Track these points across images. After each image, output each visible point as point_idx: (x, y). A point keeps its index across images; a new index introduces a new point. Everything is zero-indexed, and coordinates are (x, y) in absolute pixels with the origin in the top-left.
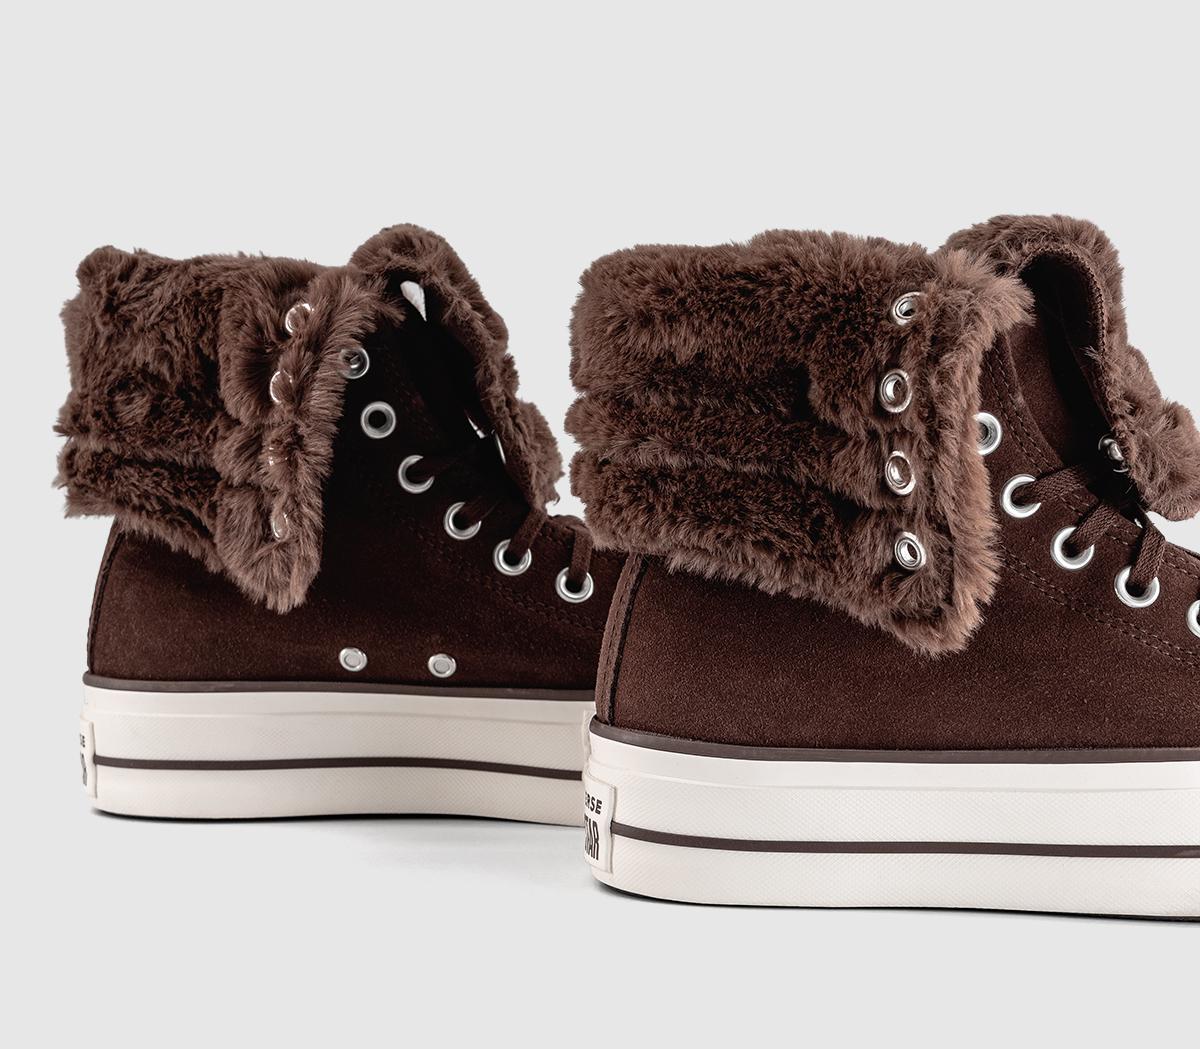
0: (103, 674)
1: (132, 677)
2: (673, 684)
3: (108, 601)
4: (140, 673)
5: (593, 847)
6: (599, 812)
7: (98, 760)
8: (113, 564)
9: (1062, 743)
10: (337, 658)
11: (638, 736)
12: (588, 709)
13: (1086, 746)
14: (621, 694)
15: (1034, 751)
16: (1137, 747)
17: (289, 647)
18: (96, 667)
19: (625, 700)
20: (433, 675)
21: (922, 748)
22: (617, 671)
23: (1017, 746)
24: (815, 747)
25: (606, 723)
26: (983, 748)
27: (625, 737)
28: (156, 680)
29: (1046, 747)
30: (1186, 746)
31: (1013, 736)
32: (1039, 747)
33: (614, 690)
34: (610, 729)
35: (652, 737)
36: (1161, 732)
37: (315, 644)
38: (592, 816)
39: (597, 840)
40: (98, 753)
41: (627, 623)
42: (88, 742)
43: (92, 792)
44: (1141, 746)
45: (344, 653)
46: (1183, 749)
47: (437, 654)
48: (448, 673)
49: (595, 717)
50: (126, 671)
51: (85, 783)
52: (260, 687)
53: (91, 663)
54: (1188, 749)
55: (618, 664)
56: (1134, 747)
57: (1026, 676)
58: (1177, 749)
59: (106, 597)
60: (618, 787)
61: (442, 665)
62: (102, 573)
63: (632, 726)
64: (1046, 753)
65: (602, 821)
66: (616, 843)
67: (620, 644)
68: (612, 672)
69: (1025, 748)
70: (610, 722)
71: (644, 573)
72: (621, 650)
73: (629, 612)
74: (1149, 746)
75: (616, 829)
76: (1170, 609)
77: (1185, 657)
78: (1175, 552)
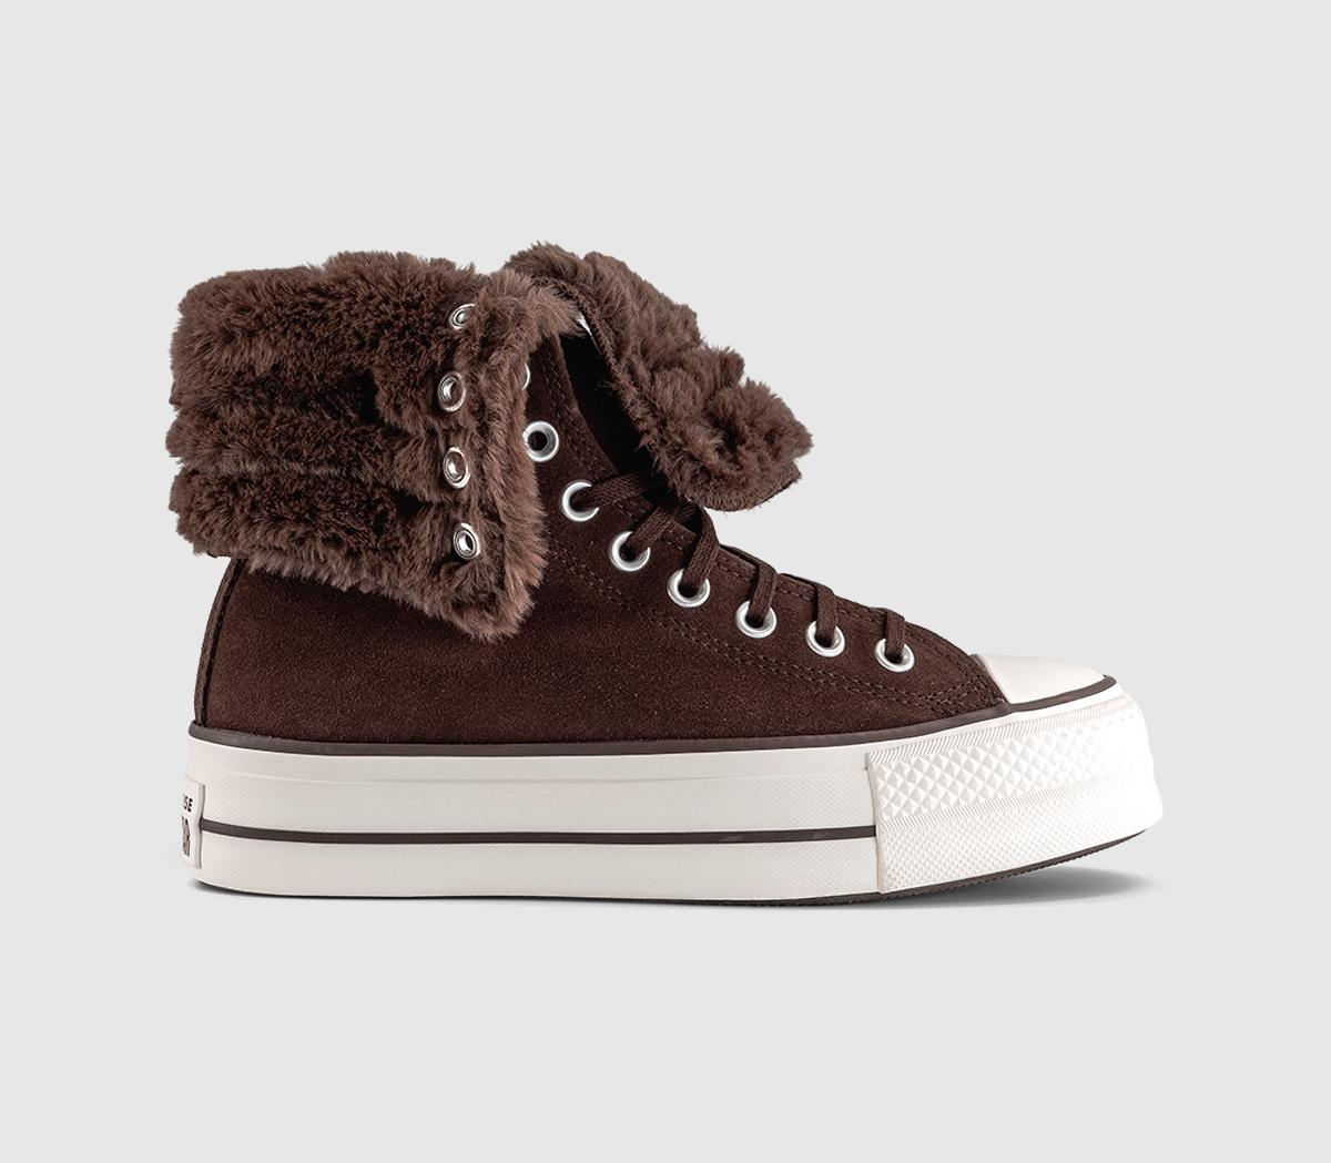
6: (189, 810)
9: (615, 735)
11: (225, 736)
13: (637, 738)
14: (211, 696)
15: (588, 744)
19: (215, 701)
21: (486, 743)
22: (209, 675)
23: (573, 740)
24: (385, 742)
25: (202, 726)
27: (214, 737)
33: (206, 693)
34: (201, 730)
35: (235, 737)
36: (706, 724)
38: (185, 814)
41: (218, 629)
44: (688, 738)
55: (210, 669)
60: (205, 784)
63: (221, 727)
66: (205, 838)
67: (212, 648)
68: (204, 676)
69: (581, 742)
70: (205, 726)
73: (221, 619)
74: (695, 738)
76: (720, 609)
77: (732, 653)
78: (727, 556)
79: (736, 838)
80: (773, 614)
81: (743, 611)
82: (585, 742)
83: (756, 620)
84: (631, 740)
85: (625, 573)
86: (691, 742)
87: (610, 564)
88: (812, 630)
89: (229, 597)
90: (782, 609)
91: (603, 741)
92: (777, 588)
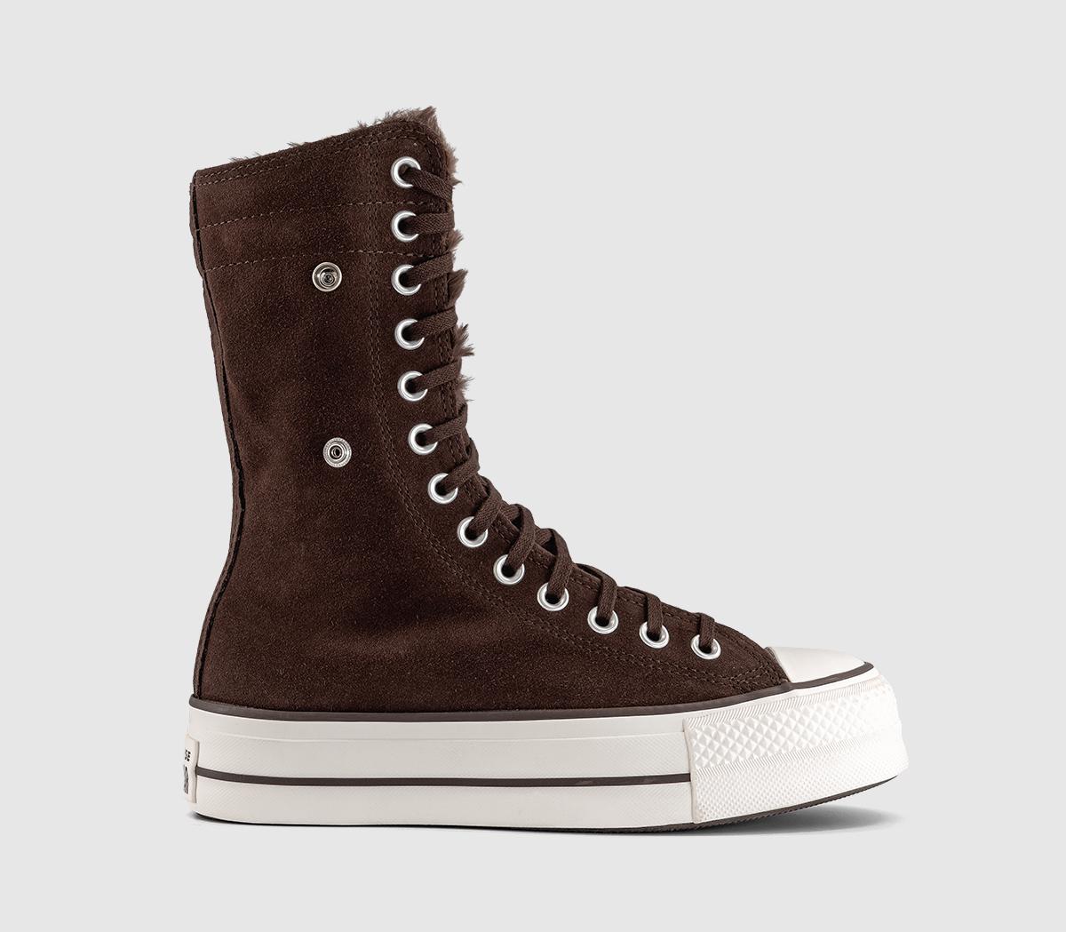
5: (186, 785)
6: (189, 760)
11: (215, 705)
14: (205, 676)
19: (207, 680)
30: (584, 708)
31: (465, 702)
33: (201, 674)
36: (565, 698)
39: (188, 780)
41: (210, 627)
55: (204, 656)
57: (473, 660)
60: (200, 741)
63: (211, 699)
65: (191, 766)
66: (199, 781)
67: (206, 641)
73: (212, 619)
75: (200, 771)
76: (576, 612)
77: (585, 645)
78: (580, 572)
80: (616, 616)
81: (593, 613)
83: (603, 621)
85: (507, 585)
86: (554, 711)
87: (494, 577)
88: (644, 628)
90: (623, 613)
92: (618, 597)
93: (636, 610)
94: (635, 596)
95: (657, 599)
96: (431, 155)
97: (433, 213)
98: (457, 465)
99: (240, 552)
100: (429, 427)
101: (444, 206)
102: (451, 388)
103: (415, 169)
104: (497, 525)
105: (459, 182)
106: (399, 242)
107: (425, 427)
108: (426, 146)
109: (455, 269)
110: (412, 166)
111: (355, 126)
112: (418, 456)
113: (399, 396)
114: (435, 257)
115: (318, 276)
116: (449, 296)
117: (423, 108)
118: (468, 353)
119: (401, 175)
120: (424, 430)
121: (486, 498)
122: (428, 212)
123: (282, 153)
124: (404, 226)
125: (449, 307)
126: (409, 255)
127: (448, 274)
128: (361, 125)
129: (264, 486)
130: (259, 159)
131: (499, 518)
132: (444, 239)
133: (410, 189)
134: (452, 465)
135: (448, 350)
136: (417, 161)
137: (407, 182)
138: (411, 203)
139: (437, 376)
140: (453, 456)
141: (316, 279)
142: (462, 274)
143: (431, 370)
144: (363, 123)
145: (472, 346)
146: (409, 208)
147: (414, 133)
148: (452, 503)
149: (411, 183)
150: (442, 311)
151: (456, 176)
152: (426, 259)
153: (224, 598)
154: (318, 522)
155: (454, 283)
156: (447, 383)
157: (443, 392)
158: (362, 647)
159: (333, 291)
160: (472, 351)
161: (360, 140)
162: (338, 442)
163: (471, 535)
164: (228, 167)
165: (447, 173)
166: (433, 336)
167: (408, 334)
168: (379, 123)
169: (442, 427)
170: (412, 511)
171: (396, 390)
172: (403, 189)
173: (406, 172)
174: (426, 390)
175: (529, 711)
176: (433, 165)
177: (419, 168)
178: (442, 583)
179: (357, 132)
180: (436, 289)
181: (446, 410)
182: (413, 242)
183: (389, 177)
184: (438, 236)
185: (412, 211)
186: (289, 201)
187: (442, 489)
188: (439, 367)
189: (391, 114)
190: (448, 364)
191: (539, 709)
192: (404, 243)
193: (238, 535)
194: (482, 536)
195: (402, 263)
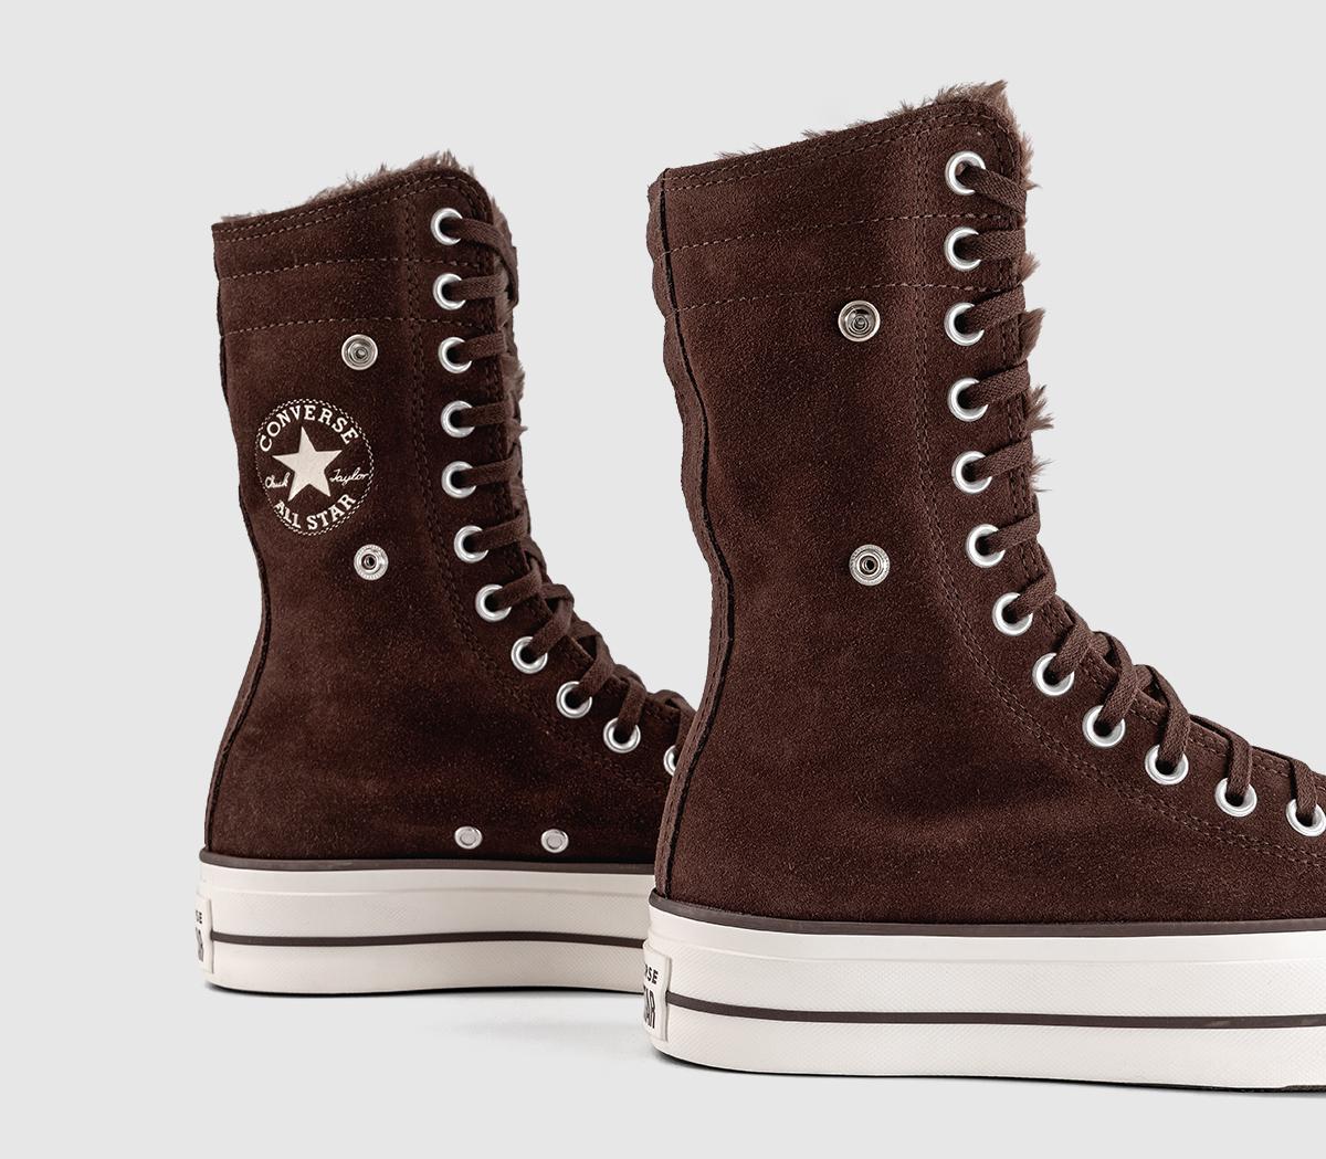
0: (221, 852)
1: (251, 856)
2: (723, 859)
3: (227, 780)
4: (258, 852)
5: (650, 1015)
6: (655, 982)
7: (215, 936)
8: (234, 745)
9: (1095, 917)
10: (453, 837)
11: (691, 909)
12: (648, 882)
13: (1117, 920)
14: (676, 868)
15: (1068, 925)
16: (1167, 921)
17: (405, 828)
18: (214, 844)
19: (680, 873)
20: (545, 851)
21: (962, 923)
22: (673, 847)
23: (1051, 920)
24: (858, 921)
25: (663, 896)
26: (1020, 922)
27: (680, 910)
28: (275, 859)
29: (1081, 921)
30: (1215, 920)
31: (1048, 910)
32: (1073, 921)
33: (670, 865)
34: (665, 901)
35: (704, 911)
36: (1190, 906)
37: (431, 825)
38: (649, 985)
39: (653, 1009)
40: (215, 930)
41: (683, 800)
42: (205, 918)
43: (208, 968)
44: (1171, 920)
45: (458, 833)
46: (1210, 923)
47: (549, 829)
48: (562, 848)
49: (655, 890)
50: (244, 849)
51: (201, 958)
52: (377, 865)
53: (209, 840)
54: (1216, 923)
55: (674, 840)
56: (1164, 920)
57: (1061, 852)
58: (1205, 923)
59: (226, 777)
60: (673, 958)
61: (555, 840)
62: (223, 753)
63: (686, 900)
64: (1081, 927)
65: (658, 991)
66: (670, 1012)
67: (677, 820)
68: (669, 848)
69: (1059, 923)
70: (666, 896)
71: (701, 753)
72: (677, 826)
73: (685, 790)
74: (1178, 920)
75: (671, 998)
76: (1198, 787)
77: (1214, 832)
78: (1203, 732)
79: (1222, 1023)
80: (1253, 790)
81: (1222, 788)
82: (1065, 923)
83: (1236, 798)
84: (1111, 922)
85: (1101, 749)
86: (1174, 924)
87: (1084, 737)
88: (1292, 808)
89: (694, 768)
90: (1262, 786)
91: (1083, 922)
92: (1254, 765)
93: (1280, 784)
94: (1276, 762)
95: (1305, 766)
96: (999, 150)
97: (1002, 229)
98: (1031, 582)
99: (724, 698)
100: (995, 529)
101: (1012, 219)
102: (1023, 475)
103: (979, 168)
104: (1086, 666)
105: (1035, 186)
106: (954, 270)
107: (987, 529)
108: (994, 136)
109: (1029, 309)
110: (975, 164)
111: (896, 108)
112: (979, 569)
113: (954, 487)
114: (1003, 291)
115: (846, 319)
116: (1021, 346)
117: (990, 82)
118: (1045, 424)
119: (959, 178)
120: (987, 533)
121: (1072, 627)
122: (994, 229)
123: (794, 147)
124: (962, 249)
125: (1021, 361)
126: (968, 289)
127: (1020, 316)
128: (905, 107)
129: (762, 609)
130: (763, 155)
131: (1090, 655)
132: (1015, 266)
133: (970, 196)
134: (1024, 581)
135: (1020, 421)
136: (981, 156)
137: (967, 187)
138: (971, 215)
139: (1005, 458)
140: (1026, 569)
141: (844, 324)
142: (1037, 316)
143: (998, 450)
144: (908, 104)
145: (1051, 416)
146: (968, 223)
147: (978, 118)
148: (1024, 634)
149: (971, 189)
150: (1011, 367)
151: (1031, 178)
152: (990, 295)
153: (702, 761)
154: (842, 661)
155: (1024, 329)
156: (1019, 468)
157: (1012, 480)
158: (905, 835)
159: (867, 341)
160: (1051, 423)
161: (906, 128)
162: (871, 551)
163: (1052, 677)
164: (716, 166)
165: (1021, 174)
166: (1000, 402)
167: (966, 400)
168: (931, 103)
169: (1013, 529)
170: (971, 645)
171: (950, 478)
172: (962, 196)
173: (966, 174)
174: (990, 479)
175: (1140, 924)
176: (1002, 163)
177: (983, 167)
178: (1013, 746)
179: (901, 116)
180: (1004, 336)
181: (1016, 505)
182: (973, 272)
183: (942, 180)
184: (1008, 263)
185: (971, 227)
186: (805, 215)
187: (1011, 615)
188: (1007, 446)
189: (946, 91)
190: (1020, 441)
191: (1152, 921)
192: (962, 273)
193: (722, 675)
194: (1066, 680)
195: (959, 300)
